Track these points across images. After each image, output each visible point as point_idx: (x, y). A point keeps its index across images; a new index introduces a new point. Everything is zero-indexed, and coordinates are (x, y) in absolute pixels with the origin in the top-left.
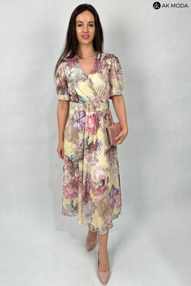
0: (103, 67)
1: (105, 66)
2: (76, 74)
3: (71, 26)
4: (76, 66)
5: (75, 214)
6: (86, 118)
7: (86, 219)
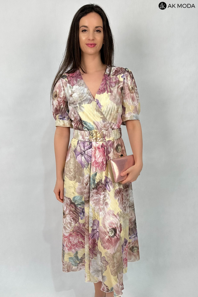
0: (113, 85)
1: (116, 83)
2: (79, 93)
3: (73, 32)
4: (79, 84)
5: (81, 267)
6: (93, 150)
7: (96, 275)
